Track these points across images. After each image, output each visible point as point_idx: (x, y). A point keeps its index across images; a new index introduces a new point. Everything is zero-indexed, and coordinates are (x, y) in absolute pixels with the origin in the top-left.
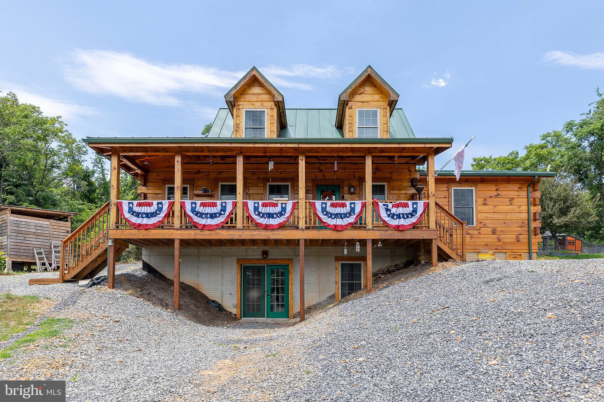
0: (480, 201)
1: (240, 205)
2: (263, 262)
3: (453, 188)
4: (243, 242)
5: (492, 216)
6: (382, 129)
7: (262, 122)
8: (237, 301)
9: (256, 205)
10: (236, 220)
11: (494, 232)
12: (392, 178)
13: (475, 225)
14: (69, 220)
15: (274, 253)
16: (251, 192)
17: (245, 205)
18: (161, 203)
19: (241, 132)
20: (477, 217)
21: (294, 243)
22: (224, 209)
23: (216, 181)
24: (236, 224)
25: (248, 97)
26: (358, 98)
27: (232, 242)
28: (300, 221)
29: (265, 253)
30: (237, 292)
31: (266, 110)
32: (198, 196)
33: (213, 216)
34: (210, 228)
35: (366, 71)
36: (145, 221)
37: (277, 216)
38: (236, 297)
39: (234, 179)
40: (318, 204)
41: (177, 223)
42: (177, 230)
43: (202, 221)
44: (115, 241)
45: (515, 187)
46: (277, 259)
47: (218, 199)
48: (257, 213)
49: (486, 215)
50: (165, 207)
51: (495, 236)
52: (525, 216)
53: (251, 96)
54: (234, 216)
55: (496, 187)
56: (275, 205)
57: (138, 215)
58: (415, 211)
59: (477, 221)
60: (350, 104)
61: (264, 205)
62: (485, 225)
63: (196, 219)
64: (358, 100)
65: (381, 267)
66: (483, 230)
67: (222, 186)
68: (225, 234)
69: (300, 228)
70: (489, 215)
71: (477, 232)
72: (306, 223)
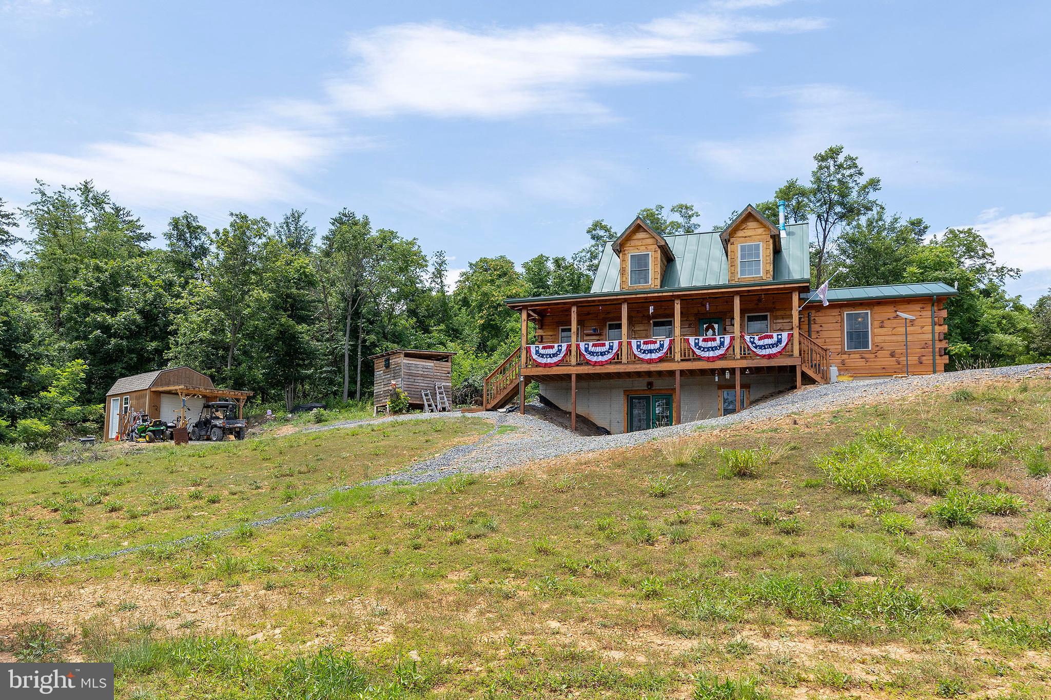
0: (877, 324)
1: (625, 345)
2: (648, 392)
3: (845, 313)
4: (628, 375)
5: (890, 339)
6: (765, 261)
7: (646, 265)
8: (624, 428)
9: (639, 343)
10: (621, 356)
11: (892, 355)
12: (774, 308)
13: (870, 349)
14: (450, 360)
15: (658, 384)
16: (637, 328)
17: (629, 343)
18: (561, 346)
19: (627, 275)
20: (872, 341)
21: (671, 373)
22: (611, 348)
23: (604, 321)
24: (621, 359)
25: (633, 243)
26: (740, 234)
27: (618, 375)
28: (676, 355)
29: (650, 384)
30: (625, 420)
31: (650, 253)
32: (588, 335)
33: (602, 354)
34: (601, 364)
35: (746, 209)
36: (549, 360)
37: (656, 352)
38: (623, 425)
39: (620, 318)
40: (692, 340)
41: (573, 361)
42: (574, 366)
43: (594, 359)
44: (525, 377)
45: (917, 307)
46: (661, 389)
47: (606, 340)
48: (639, 350)
49: (883, 338)
50: (564, 349)
51: (894, 359)
52: (930, 336)
53: (636, 241)
54: (619, 352)
55: (895, 309)
56: (655, 343)
57: (542, 356)
58: (780, 341)
59: (873, 344)
60: (732, 240)
61: (645, 343)
62: (882, 348)
63: (588, 357)
64: (740, 235)
65: (764, 394)
66: (880, 354)
67: (609, 324)
68: (612, 369)
69: (676, 360)
70: (887, 338)
71: (873, 356)
72: (681, 356)
